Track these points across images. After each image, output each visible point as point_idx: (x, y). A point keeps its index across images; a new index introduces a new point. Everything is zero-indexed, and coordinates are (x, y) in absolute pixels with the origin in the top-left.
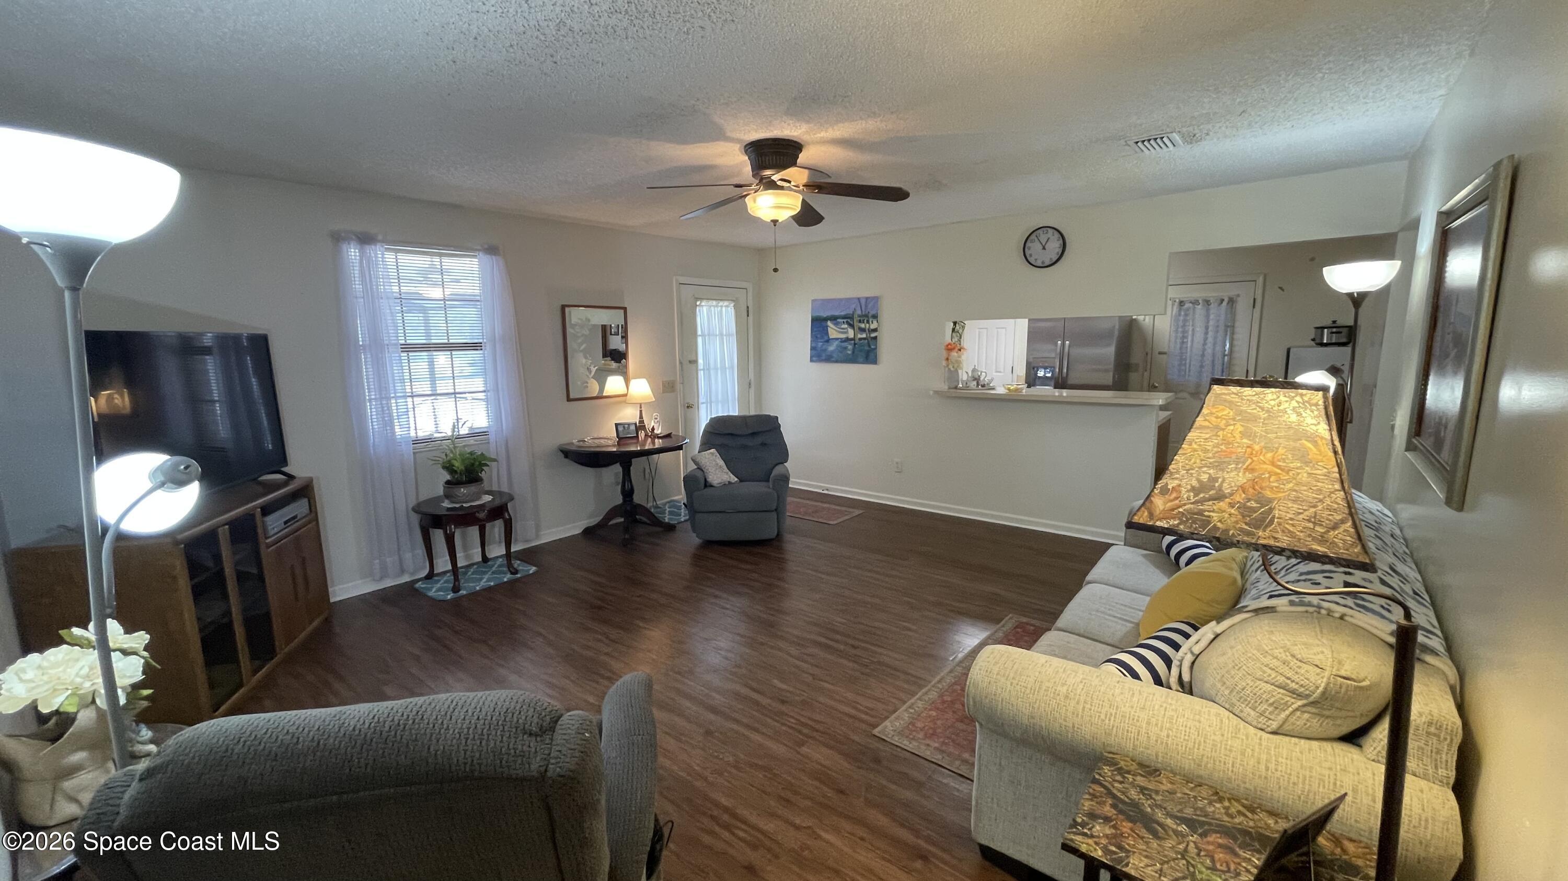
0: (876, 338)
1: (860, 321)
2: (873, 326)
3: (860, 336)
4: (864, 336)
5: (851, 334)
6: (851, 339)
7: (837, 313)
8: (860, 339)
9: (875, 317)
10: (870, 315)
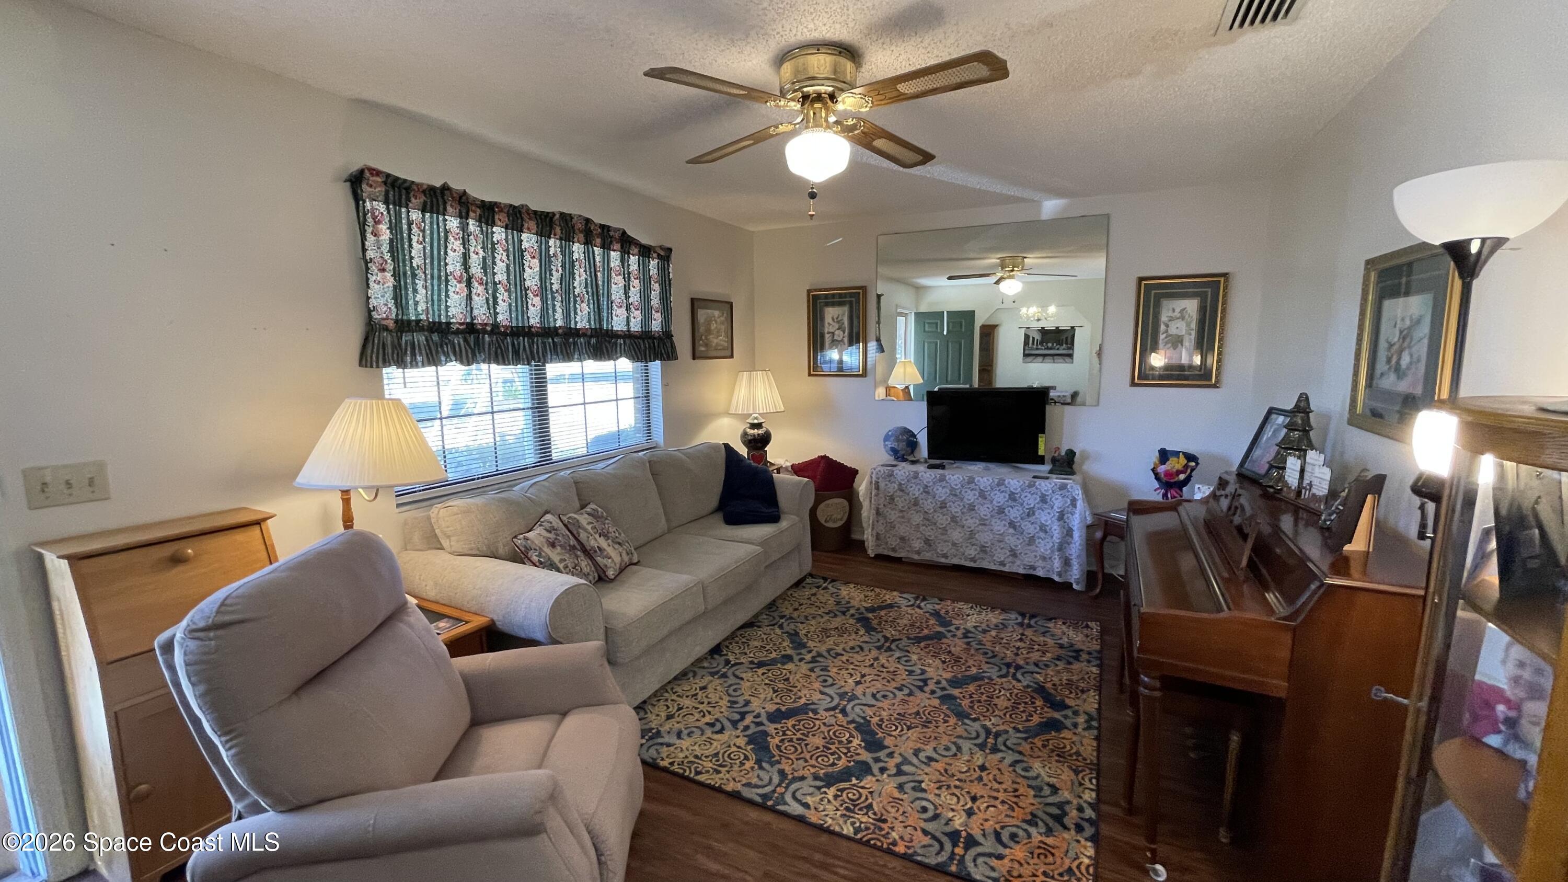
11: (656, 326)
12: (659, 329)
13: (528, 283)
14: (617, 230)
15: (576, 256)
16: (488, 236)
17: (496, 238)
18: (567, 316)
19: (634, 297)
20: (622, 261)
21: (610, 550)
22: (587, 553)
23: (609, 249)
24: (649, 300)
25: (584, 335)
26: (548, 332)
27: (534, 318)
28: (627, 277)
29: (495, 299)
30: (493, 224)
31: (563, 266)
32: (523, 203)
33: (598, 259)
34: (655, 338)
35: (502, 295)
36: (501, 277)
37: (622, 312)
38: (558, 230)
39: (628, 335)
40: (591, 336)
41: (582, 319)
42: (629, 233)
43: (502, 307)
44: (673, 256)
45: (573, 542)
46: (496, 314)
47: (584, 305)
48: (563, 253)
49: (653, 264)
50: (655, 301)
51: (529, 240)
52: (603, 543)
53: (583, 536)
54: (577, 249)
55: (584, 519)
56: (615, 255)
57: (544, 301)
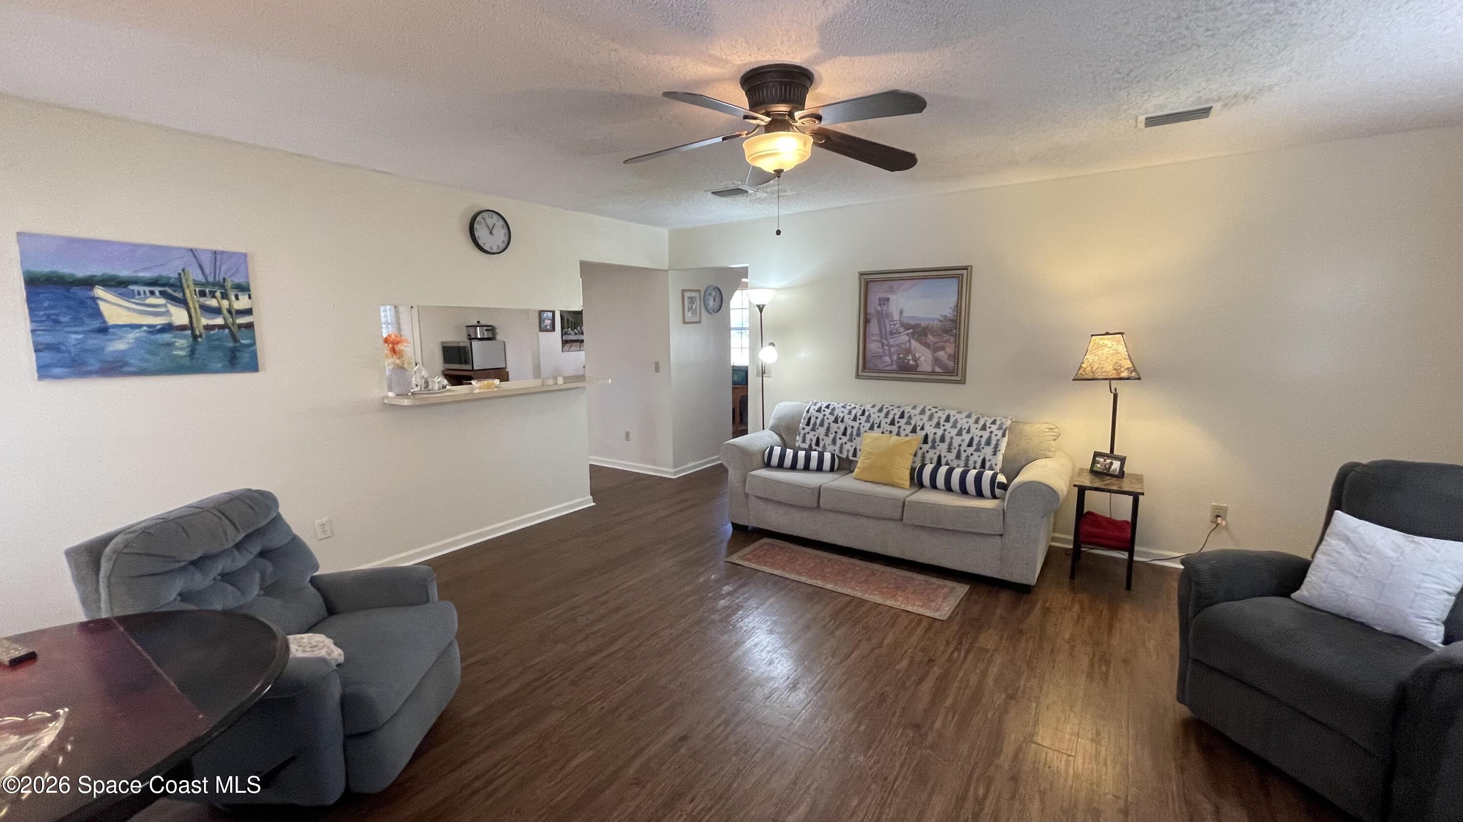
0: (250, 326)
1: (203, 294)
2: (242, 303)
3: (204, 321)
4: (219, 321)
5: (179, 316)
6: (182, 328)
7: (124, 273)
8: (208, 328)
9: (244, 288)
10: (229, 285)
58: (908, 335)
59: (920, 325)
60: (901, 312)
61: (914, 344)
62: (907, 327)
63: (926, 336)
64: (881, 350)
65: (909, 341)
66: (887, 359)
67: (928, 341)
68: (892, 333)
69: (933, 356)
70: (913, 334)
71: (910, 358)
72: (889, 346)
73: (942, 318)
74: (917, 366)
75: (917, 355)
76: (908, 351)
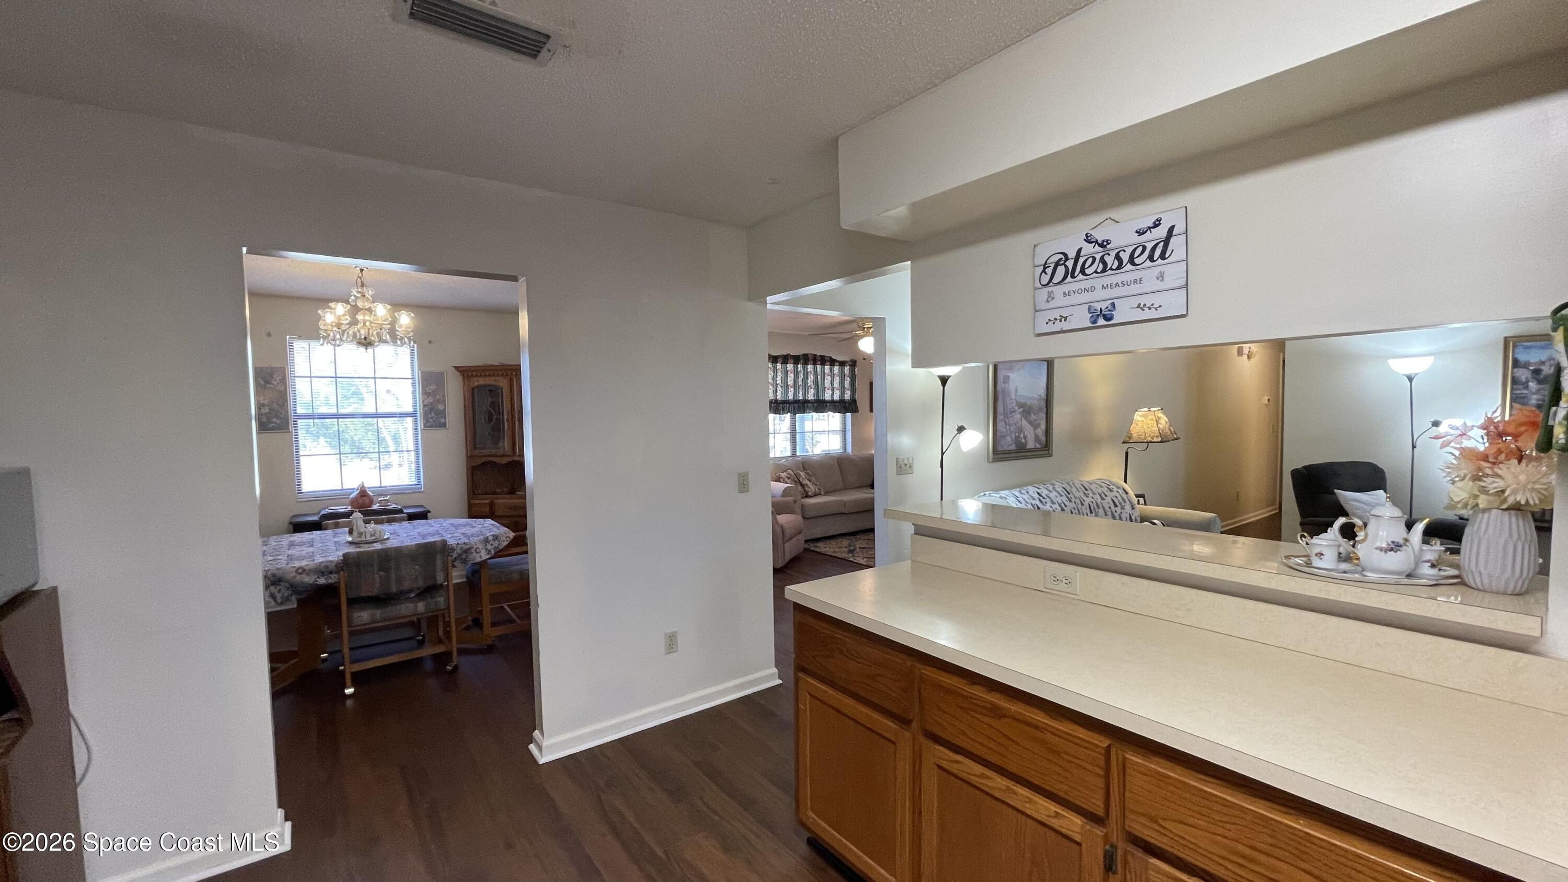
11: (847, 396)
12: (849, 398)
13: (789, 383)
14: (828, 357)
15: (809, 370)
16: (775, 368)
17: (778, 367)
18: (804, 395)
19: (836, 385)
20: (831, 370)
21: (811, 486)
22: (802, 485)
23: (824, 365)
24: (844, 385)
25: (811, 403)
26: (796, 402)
27: (791, 397)
28: (833, 376)
29: (776, 390)
30: (777, 363)
31: (804, 375)
32: (788, 353)
33: (818, 370)
34: (846, 403)
35: (779, 388)
36: (779, 382)
37: (830, 392)
38: (802, 361)
39: (833, 402)
40: (815, 403)
41: (811, 396)
42: (833, 358)
43: (779, 393)
44: (857, 364)
45: (796, 479)
46: (776, 395)
47: (812, 390)
48: (804, 370)
49: (847, 369)
50: (847, 384)
51: (790, 367)
52: (808, 483)
53: (801, 480)
54: (810, 367)
55: (802, 474)
56: (827, 368)
57: (795, 390)
58: (1020, 413)
59: (1026, 403)
60: (1016, 391)
61: (1024, 422)
62: (1021, 405)
63: (1030, 414)
64: (1004, 430)
65: (1021, 419)
66: (1008, 438)
67: (1031, 419)
68: (1012, 412)
69: (1035, 433)
70: (1023, 411)
71: (1022, 436)
72: (1010, 425)
73: (1039, 398)
74: (1026, 442)
75: (1026, 433)
76: (1021, 430)
